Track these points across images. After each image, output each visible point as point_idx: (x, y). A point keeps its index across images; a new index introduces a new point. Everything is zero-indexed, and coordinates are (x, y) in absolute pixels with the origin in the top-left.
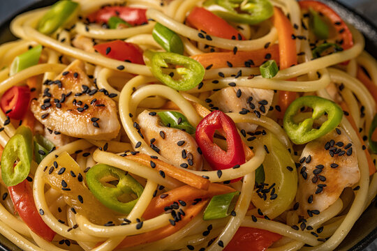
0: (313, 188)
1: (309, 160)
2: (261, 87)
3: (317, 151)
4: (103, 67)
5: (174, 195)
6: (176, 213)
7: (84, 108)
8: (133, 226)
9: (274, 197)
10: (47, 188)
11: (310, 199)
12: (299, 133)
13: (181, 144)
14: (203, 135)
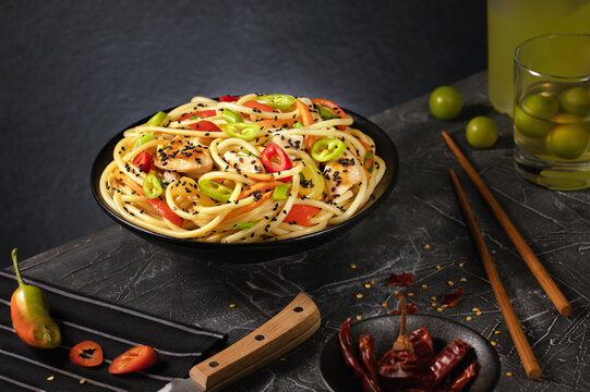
0: (334, 183)
1: (330, 171)
2: (294, 134)
3: (334, 166)
4: (194, 137)
5: (254, 188)
6: (257, 195)
7: (189, 155)
8: (233, 204)
9: (312, 186)
10: (174, 198)
11: (333, 190)
12: (322, 157)
13: (253, 162)
14: (265, 159)
